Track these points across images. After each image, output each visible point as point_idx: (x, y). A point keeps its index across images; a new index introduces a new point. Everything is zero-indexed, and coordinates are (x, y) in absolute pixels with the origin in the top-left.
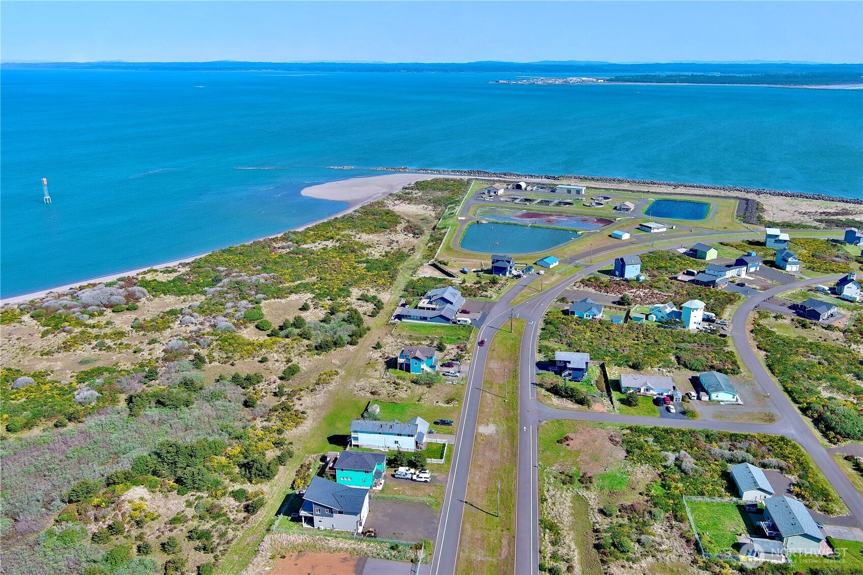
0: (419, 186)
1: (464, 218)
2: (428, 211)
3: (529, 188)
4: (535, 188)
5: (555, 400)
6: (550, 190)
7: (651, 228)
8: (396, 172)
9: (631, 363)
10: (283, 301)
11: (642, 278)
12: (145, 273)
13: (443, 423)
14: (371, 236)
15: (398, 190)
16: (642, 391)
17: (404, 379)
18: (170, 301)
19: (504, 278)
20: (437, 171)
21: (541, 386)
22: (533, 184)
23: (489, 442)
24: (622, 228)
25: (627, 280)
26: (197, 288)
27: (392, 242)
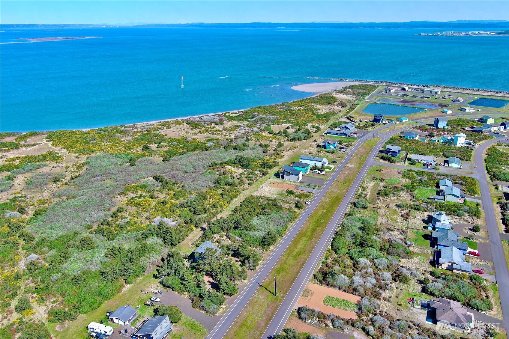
0: (351, 87)
1: (368, 101)
2: (352, 98)
3: (410, 90)
4: (412, 90)
5: (381, 161)
6: (422, 91)
7: (465, 109)
8: (341, 81)
9: (420, 154)
10: (279, 126)
11: (446, 127)
12: (225, 113)
13: (335, 162)
14: (321, 106)
15: (340, 88)
16: (420, 161)
17: (323, 151)
18: (236, 123)
19: (379, 124)
20: (363, 81)
21: (378, 157)
22: (412, 89)
23: (350, 169)
24: (449, 109)
25: (438, 128)
26: (246, 119)
27: (331, 109)
